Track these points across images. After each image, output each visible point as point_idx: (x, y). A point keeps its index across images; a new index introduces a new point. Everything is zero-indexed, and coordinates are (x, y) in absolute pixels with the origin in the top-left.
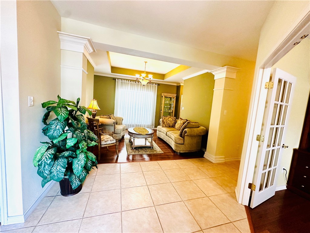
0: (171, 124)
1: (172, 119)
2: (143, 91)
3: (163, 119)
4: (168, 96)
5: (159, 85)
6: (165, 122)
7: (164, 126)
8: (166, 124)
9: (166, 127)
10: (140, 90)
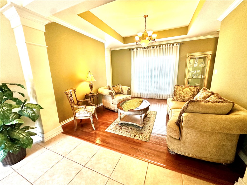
0: (186, 97)
1: (190, 89)
2: (160, 56)
3: (176, 89)
4: (196, 56)
5: (183, 44)
6: (176, 94)
7: (175, 99)
8: (177, 96)
9: (177, 101)
10: (157, 56)
